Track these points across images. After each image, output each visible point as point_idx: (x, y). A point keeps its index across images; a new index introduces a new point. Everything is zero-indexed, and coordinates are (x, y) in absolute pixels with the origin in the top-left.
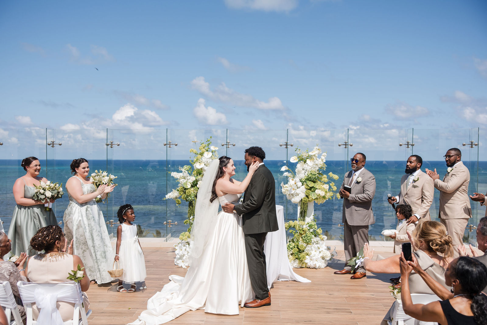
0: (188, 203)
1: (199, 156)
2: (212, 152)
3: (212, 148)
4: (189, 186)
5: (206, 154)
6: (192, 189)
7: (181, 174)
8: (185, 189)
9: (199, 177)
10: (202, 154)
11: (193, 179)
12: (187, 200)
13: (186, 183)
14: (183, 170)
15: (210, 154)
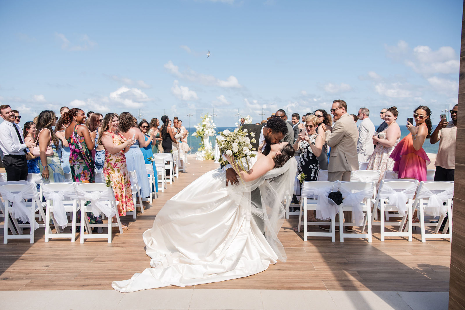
0: (201, 137)
1: (204, 119)
2: (209, 118)
3: (209, 116)
4: (201, 131)
5: (207, 118)
6: (202, 132)
7: (198, 126)
8: (199, 132)
9: (205, 127)
10: (205, 119)
11: (202, 128)
12: (200, 136)
13: (200, 130)
14: (199, 125)
15: (209, 119)
